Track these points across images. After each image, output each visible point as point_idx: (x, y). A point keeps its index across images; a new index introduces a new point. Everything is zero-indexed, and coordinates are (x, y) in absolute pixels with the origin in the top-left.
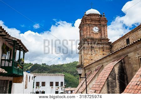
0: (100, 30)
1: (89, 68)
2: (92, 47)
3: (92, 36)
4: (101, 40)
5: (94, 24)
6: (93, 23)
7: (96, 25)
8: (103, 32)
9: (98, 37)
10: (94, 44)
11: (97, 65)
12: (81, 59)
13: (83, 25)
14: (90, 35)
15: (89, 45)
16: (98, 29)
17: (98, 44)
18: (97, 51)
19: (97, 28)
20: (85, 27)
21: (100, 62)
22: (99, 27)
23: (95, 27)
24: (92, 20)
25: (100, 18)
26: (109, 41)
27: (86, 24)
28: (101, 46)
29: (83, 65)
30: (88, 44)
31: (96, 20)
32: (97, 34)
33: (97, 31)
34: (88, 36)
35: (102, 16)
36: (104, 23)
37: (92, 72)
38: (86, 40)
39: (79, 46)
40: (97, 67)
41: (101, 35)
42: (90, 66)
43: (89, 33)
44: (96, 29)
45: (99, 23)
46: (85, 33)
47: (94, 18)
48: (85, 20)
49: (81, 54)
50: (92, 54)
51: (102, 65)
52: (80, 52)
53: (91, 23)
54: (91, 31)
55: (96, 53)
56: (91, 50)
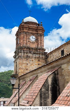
0: (37, 40)
1: (24, 78)
2: (28, 56)
3: (28, 45)
4: (36, 49)
5: (31, 33)
6: (31, 32)
7: (33, 34)
8: (39, 41)
9: (34, 46)
10: (30, 53)
11: (32, 75)
12: (16, 68)
13: (20, 33)
14: (26, 43)
15: (25, 54)
16: (35, 38)
17: (34, 53)
18: (33, 60)
19: (34, 37)
20: (22, 36)
21: (35, 72)
22: (36, 37)
23: (32, 36)
24: (29, 28)
25: (38, 27)
26: (45, 51)
27: (24, 32)
28: (37, 56)
29: (18, 75)
31: (33, 29)
32: (34, 43)
33: (34, 40)
34: (25, 45)
35: (39, 25)
36: (41, 33)
37: (27, 82)
39: (15, 54)
40: (31, 77)
41: (38, 45)
43: (25, 42)
44: (33, 38)
45: (36, 32)
46: (22, 41)
47: (31, 27)
48: (23, 28)
49: (16, 63)
50: (27, 64)
51: (37, 75)
52: (15, 60)
53: (29, 31)
54: (28, 40)
55: (31, 63)
56: (27, 60)
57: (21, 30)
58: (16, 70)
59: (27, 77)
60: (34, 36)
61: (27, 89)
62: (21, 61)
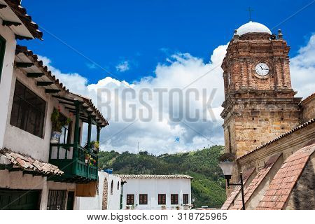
0: (272, 72)
1: (250, 162)
2: (254, 112)
3: (253, 85)
4: (275, 93)
5: (257, 58)
6: (256, 55)
8: (279, 74)
9: (268, 86)
10: (259, 103)
11: (268, 154)
12: (230, 139)
13: (232, 60)
14: (248, 81)
15: (248, 105)
16: (267, 68)
17: (269, 103)
18: (266, 120)
19: (265, 66)
20: (237, 66)
21: (275, 147)
22: (269, 65)
23: (260, 64)
24: (252, 48)
25: (271, 43)
26: (295, 96)
27: (239, 57)
28: (276, 108)
30: (246, 104)
31: (262, 48)
32: (266, 79)
33: (265, 72)
34: (245, 86)
35: (275, 38)
36: (282, 53)
37: (257, 170)
38: (240, 94)
39: (223, 108)
40: (267, 159)
41: (276, 83)
43: (245, 79)
44: (262, 69)
45: (268, 55)
46: (236, 78)
47: (256, 43)
48: (237, 48)
49: (228, 127)
50: (255, 129)
51: (280, 153)
52: (226, 122)
53: (251, 54)
54: (250, 74)
55: (264, 126)
56: (253, 119)
57: (232, 55)
58: (230, 144)
59: (258, 159)
60: (263, 64)
61: (260, 186)
62: (239, 123)
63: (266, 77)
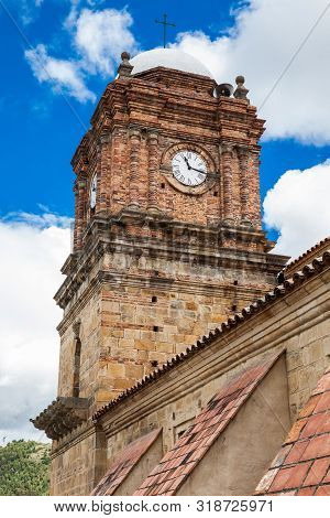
0: (215, 179)
1: (141, 415)
2: (157, 279)
3: (162, 207)
4: (219, 235)
5: (178, 135)
6: (174, 126)
7: (192, 144)
8: (234, 189)
9: (199, 214)
10: (173, 256)
11: (217, 372)
12: (77, 363)
13: (109, 130)
14: (150, 194)
15: (143, 260)
16: (203, 167)
17: (201, 260)
18: (191, 307)
19: (197, 161)
20: (121, 147)
21: (259, 332)
22: (210, 160)
23: (185, 154)
24: (168, 106)
25: (218, 103)
27: (130, 124)
28: (219, 278)
29: (88, 402)
30: (138, 254)
31: (191, 111)
32: (198, 196)
33: (194, 178)
34: (137, 205)
35: (228, 94)
36: (243, 135)
38: (122, 225)
40: (217, 387)
41: (223, 210)
42: (155, 394)
43: (142, 187)
44: (188, 168)
45: (207, 132)
46: (116, 180)
47: (178, 97)
48: (125, 99)
49: (77, 327)
50: (156, 329)
52: (70, 316)
53: (164, 123)
54: (157, 175)
55: (183, 323)
56: (154, 300)
57: (111, 116)
58: (76, 375)
59: (174, 397)
60: (194, 155)
62: (115, 308)
63: (196, 191)
